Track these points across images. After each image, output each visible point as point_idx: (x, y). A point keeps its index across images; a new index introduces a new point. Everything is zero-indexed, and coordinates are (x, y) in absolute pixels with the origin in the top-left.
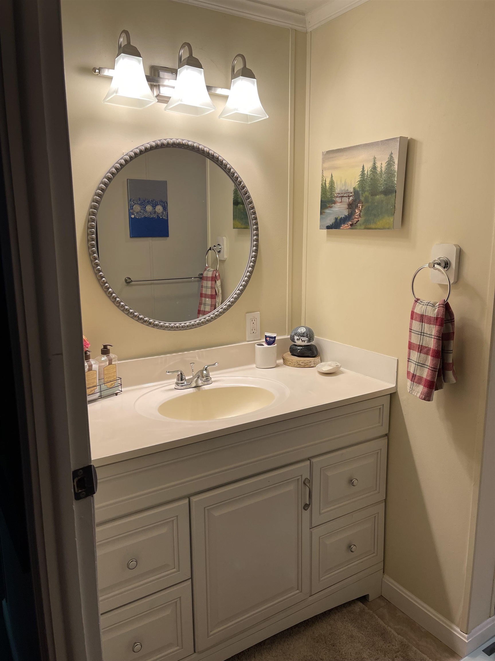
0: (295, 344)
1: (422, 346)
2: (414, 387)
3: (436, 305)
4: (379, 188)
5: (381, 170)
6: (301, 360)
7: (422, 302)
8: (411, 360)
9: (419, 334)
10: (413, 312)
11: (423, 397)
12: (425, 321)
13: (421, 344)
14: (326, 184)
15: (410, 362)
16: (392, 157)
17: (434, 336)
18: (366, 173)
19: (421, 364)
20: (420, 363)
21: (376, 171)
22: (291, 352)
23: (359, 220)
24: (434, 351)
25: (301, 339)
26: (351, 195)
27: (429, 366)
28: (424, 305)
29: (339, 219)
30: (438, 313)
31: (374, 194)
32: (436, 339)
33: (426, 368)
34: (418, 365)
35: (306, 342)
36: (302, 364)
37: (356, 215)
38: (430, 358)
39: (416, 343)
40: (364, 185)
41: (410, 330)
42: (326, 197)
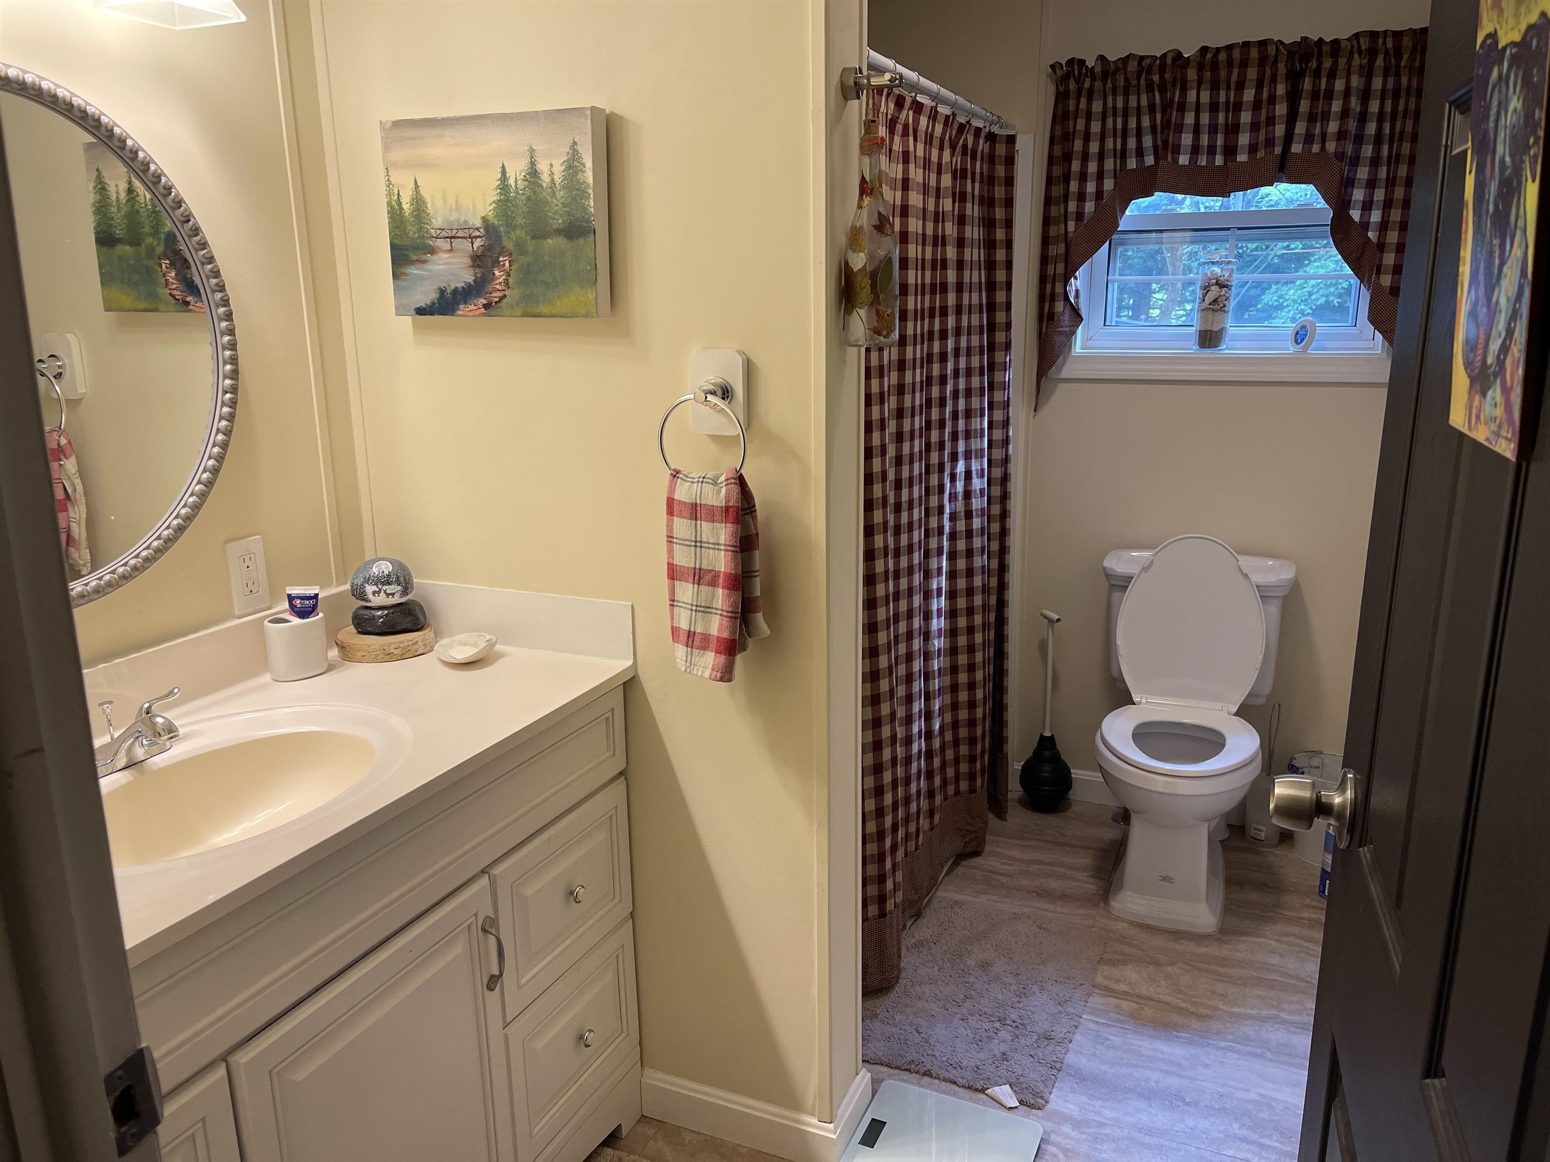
0: (369, 604)
1: (700, 569)
2: (693, 657)
3: (719, 481)
4: (550, 221)
5: (553, 180)
6: (393, 643)
7: (687, 477)
8: (677, 601)
9: (690, 546)
10: (670, 502)
11: (719, 675)
12: (703, 516)
13: (698, 567)
14: (401, 203)
15: (677, 606)
16: (577, 151)
17: (725, 545)
18: (513, 184)
19: (704, 607)
20: (700, 606)
21: (540, 182)
22: (357, 626)
23: (505, 296)
24: (728, 576)
25: (385, 591)
26: (478, 234)
27: (722, 610)
28: (693, 482)
29: (448, 292)
30: (727, 493)
31: (538, 234)
32: (730, 551)
33: (716, 614)
34: (696, 611)
35: (397, 596)
36: (396, 652)
37: (498, 282)
38: (720, 591)
39: (686, 565)
40: (509, 213)
41: (670, 539)
42: (407, 235)
